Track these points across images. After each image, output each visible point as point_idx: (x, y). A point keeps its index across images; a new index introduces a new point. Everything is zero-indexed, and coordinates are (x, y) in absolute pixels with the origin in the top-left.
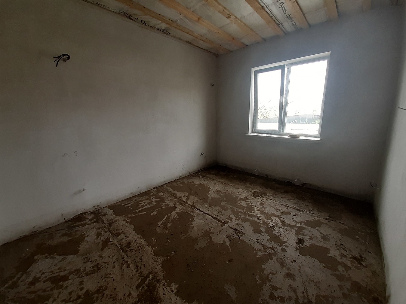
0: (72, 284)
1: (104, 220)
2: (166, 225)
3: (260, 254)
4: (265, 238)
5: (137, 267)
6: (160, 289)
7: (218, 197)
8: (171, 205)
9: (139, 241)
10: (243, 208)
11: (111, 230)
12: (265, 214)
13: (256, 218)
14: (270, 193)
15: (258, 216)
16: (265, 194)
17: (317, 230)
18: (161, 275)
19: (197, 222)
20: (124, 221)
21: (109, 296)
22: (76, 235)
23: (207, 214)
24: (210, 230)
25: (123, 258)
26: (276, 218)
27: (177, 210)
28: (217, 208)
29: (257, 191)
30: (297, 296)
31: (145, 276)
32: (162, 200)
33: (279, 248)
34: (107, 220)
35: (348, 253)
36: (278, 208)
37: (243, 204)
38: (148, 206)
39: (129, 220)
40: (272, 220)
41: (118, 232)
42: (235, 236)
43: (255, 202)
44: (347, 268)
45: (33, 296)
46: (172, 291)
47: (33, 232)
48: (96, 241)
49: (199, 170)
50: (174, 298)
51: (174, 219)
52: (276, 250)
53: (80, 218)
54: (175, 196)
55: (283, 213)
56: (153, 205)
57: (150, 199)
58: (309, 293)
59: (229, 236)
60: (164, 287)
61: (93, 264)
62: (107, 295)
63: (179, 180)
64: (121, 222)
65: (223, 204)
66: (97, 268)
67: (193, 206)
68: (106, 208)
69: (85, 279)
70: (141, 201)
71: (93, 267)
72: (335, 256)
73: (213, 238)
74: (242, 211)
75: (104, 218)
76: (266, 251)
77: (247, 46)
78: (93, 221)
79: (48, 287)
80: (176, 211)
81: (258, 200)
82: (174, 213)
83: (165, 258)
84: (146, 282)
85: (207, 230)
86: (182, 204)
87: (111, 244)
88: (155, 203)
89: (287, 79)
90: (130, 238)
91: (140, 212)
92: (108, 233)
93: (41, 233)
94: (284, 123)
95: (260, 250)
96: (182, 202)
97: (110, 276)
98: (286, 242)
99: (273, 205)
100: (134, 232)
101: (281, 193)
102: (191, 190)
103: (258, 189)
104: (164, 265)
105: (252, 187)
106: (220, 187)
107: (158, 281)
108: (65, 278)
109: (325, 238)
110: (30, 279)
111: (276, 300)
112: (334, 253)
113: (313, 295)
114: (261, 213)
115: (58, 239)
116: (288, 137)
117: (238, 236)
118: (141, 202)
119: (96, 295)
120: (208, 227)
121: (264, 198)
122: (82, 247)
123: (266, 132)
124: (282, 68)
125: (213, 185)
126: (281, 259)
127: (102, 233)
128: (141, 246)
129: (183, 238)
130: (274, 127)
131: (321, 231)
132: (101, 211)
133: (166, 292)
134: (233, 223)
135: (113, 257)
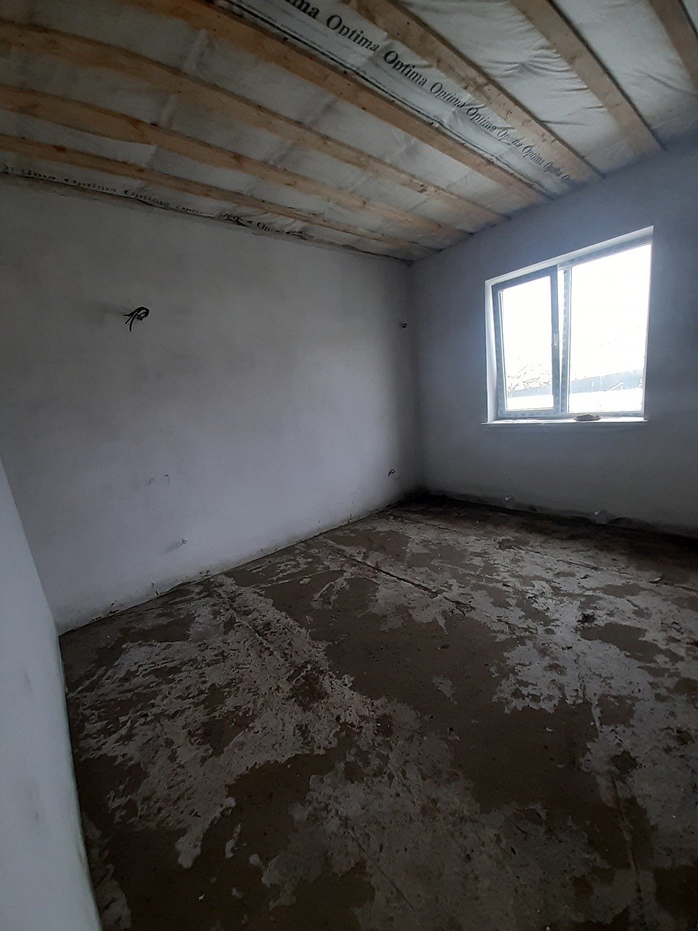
0: (188, 677)
1: (221, 593)
2: (329, 598)
3: (501, 637)
4: (515, 615)
5: (285, 654)
6: (326, 683)
7: (426, 551)
8: (334, 567)
9: (283, 621)
10: (475, 567)
11: (235, 606)
12: (520, 576)
13: (502, 584)
14: (535, 540)
15: (505, 580)
16: (526, 544)
17: (628, 601)
18: (325, 665)
19: (385, 593)
20: (255, 593)
21: (247, 691)
22: (180, 614)
23: (403, 580)
24: (409, 604)
25: (262, 643)
26: (544, 583)
27: (347, 575)
28: (423, 569)
29: (509, 538)
30: (564, 695)
31: (300, 666)
32: (317, 560)
33: (541, 629)
34: (227, 593)
35: (685, 635)
36: (549, 565)
37: (477, 561)
38: (294, 570)
39: (263, 592)
40: (534, 587)
41: (246, 609)
42: (457, 611)
43: (502, 558)
44: (675, 658)
45: (129, 695)
46: (346, 685)
47: (111, 612)
48: (214, 622)
49: (387, 507)
50: (348, 693)
51: (341, 588)
52: (534, 631)
53: (179, 591)
54: (341, 553)
55: (558, 575)
56: (300, 569)
57: (295, 560)
58: (587, 691)
59: (444, 613)
60: (331, 680)
61: (216, 652)
62: (244, 690)
63: (347, 527)
64: (249, 595)
65: (435, 562)
66: (222, 656)
67: (377, 568)
68: (219, 576)
69: (207, 670)
70: (278, 563)
71: (216, 656)
72: (654, 640)
73: (414, 616)
74: (473, 573)
75: (220, 590)
76: (514, 633)
77: (472, 234)
78: (202, 595)
79: (152, 683)
80: (344, 578)
81: (509, 554)
82: (340, 580)
83: (330, 643)
84: (303, 674)
85: (402, 605)
86: (354, 566)
87: (239, 626)
88: (305, 566)
89: (566, 296)
90: (269, 617)
91: (279, 579)
92: (231, 611)
93: (122, 614)
94: (564, 390)
95: (502, 632)
96: (353, 562)
97: (245, 666)
98: (557, 620)
99: (539, 561)
100: (274, 608)
101: (562, 539)
102: (371, 542)
103: (510, 535)
104: (328, 652)
105: (499, 532)
106: (430, 535)
107: (322, 672)
108: (176, 670)
109: (640, 613)
110: (122, 674)
111: (524, 699)
112: (654, 635)
113: (595, 694)
114: (513, 576)
115: (150, 622)
116: (575, 421)
117: (463, 612)
118: (279, 565)
119: (227, 689)
120: (404, 599)
121: (522, 549)
122: (194, 630)
123: (527, 416)
124: (551, 272)
125: (415, 531)
126: (543, 644)
127: (221, 611)
128: (289, 628)
129: (359, 616)
130: (546, 402)
131: (635, 602)
132: (212, 580)
133: (335, 686)
134: (455, 592)
135: (245, 642)
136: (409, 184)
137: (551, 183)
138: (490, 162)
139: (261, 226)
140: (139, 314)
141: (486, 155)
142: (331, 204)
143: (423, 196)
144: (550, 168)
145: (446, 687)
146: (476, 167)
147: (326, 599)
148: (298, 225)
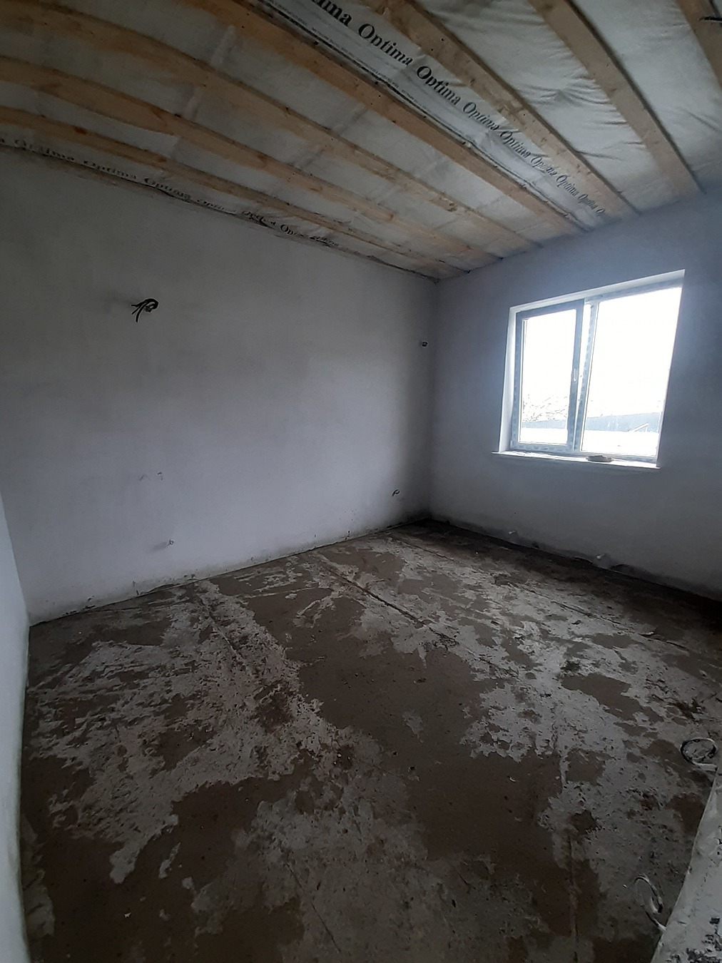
0: (153, 684)
1: (203, 599)
2: (312, 617)
3: (480, 677)
4: (498, 656)
5: (258, 671)
6: (293, 705)
7: (420, 578)
8: (323, 585)
9: (262, 636)
10: (467, 601)
11: (214, 615)
12: (510, 615)
13: (491, 621)
14: (532, 578)
15: (494, 617)
16: (522, 581)
17: (616, 652)
18: (295, 687)
19: (370, 617)
20: (237, 603)
21: (211, 705)
22: (157, 617)
23: (391, 605)
24: (393, 631)
25: (235, 657)
26: (533, 625)
27: (334, 595)
28: (412, 597)
29: (506, 573)
30: (534, 744)
31: (270, 684)
32: (307, 576)
33: (522, 673)
34: (209, 600)
35: (669, 695)
36: (541, 606)
37: (470, 594)
38: (281, 584)
39: (246, 603)
40: (523, 627)
41: (226, 619)
42: (440, 645)
43: (495, 594)
44: (655, 717)
45: (91, 696)
46: (313, 710)
47: (87, 608)
48: (190, 629)
49: (388, 527)
50: (314, 718)
51: (326, 608)
52: (515, 674)
53: (161, 593)
54: (332, 571)
55: (550, 617)
56: (289, 583)
57: (284, 573)
58: (559, 743)
59: (426, 645)
60: (299, 703)
61: (187, 661)
62: (208, 704)
63: (344, 545)
64: (231, 605)
65: (427, 591)
66: (192, 666)
67: (367, 590)
68: (204, 582)
69: (174, 679)
70: (267, 575)
71: (186, 665)
72: (636, 696)
73: (395, 645)
74: (463, 606)
75: (202, 597)
76: (494, 674)
77: (502, 258)
78: (183, 600)
79: (116, 686)
80: (331, 597)
81: (504, 590)
82: (327, 599)
83: (305, 664)
84: (272, 693)
85: (385, 632)
86: (344, 585)
87: (215, 636)
88: (294, 580)
89: (590, 331)
90: (248, 630)
91: (265, 591)
92: (210, 620)
93: (99, 610)
94: (579, 428)
95: (482, 672)
96: (343, 581)
97: (213, 679)
98: (541, 665)
99: (532, 600)
100: (254, 621)
101: (560, 581)
102: (365, 562)
103: (507, 570)
104: (301, 673)
105: (497, 566)
106: (427, 561)
107: (291, 694)
108: (142, 675)
109: (626, 666)
110: (87, 674)
111: (493, 745)
112: (636, 692)
113: (566, 747)
114: (503, 614)
115: (125, 622)
116: (587, 461)
117: (446, 646)
118: (268, 577)
119: (192, 701)
120: (389, 626)
121: (517, 587)
122: (169, 635)
123: (539, 449)
124: (578, 305)
125: (412, 555)
126: (522, 689)
127: (200, 618)
128: (266, 643)
129: (340, 639)
130: (559, 437)
131: (623, 655)
132: (196, 585)
133: (302, 710)
134: (441, 625)
135: (218, 654)
136: (438, 202)
137: (585, 216)
138: (522, 188)
139: (284, 228)
140: (148, 305)
141: (519, 181)
142: (357, 213)
143: (452, 215)
144: (584, 200)
145: (414, 724)
146: (508, 192)
147: (309, 618)
148: (322, 232)
